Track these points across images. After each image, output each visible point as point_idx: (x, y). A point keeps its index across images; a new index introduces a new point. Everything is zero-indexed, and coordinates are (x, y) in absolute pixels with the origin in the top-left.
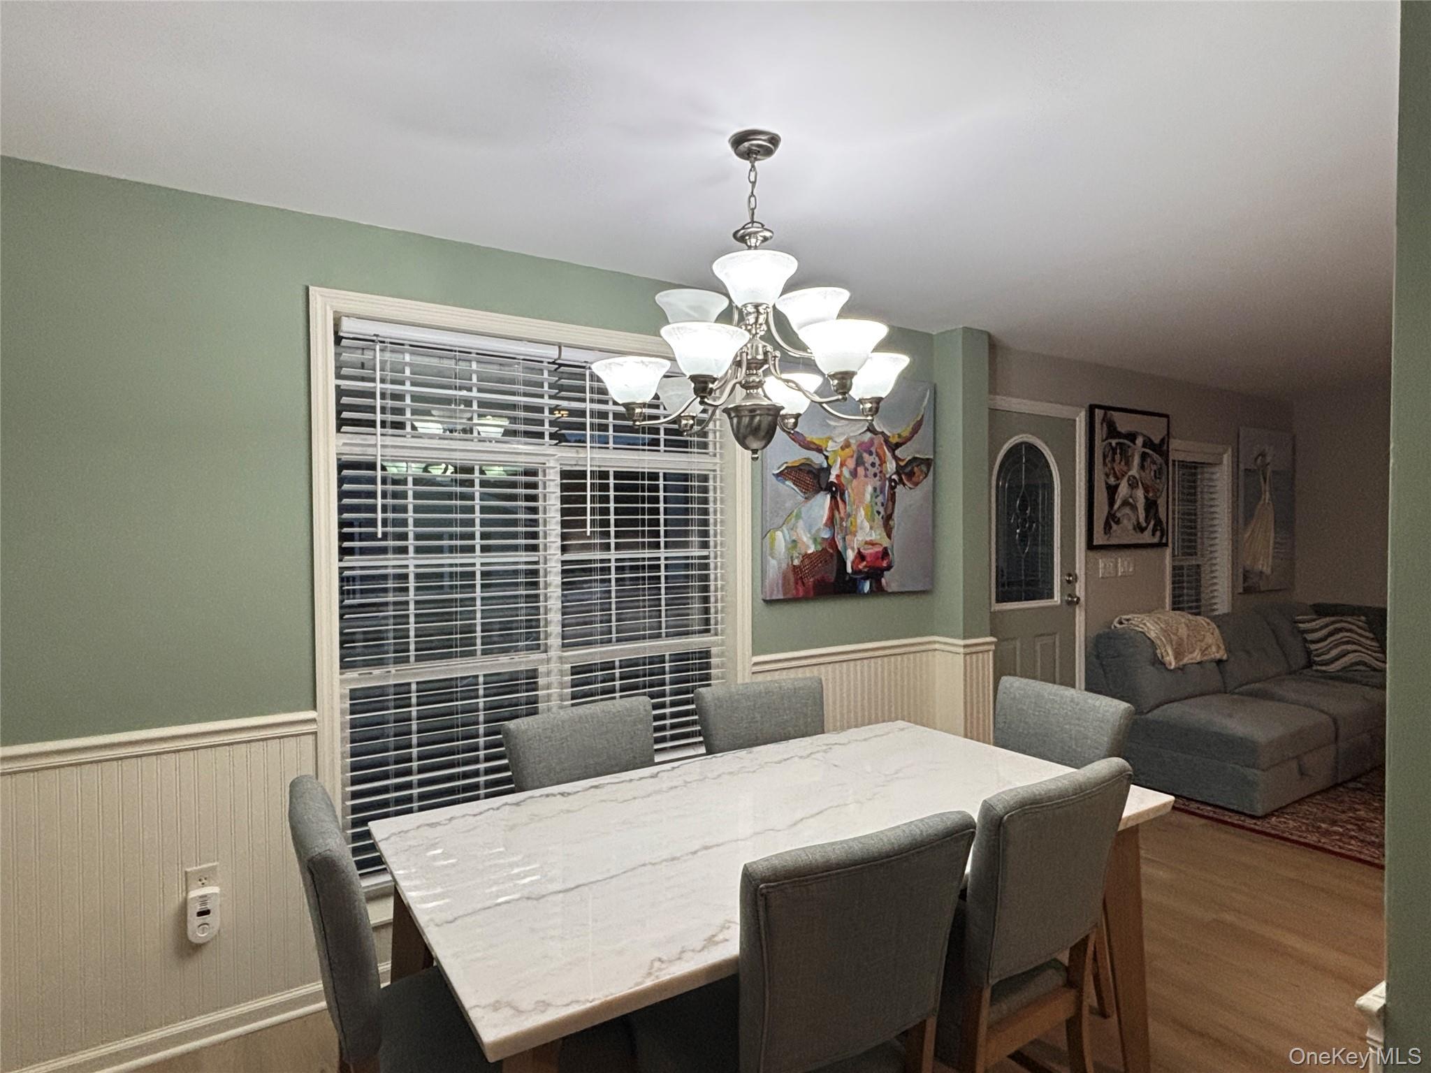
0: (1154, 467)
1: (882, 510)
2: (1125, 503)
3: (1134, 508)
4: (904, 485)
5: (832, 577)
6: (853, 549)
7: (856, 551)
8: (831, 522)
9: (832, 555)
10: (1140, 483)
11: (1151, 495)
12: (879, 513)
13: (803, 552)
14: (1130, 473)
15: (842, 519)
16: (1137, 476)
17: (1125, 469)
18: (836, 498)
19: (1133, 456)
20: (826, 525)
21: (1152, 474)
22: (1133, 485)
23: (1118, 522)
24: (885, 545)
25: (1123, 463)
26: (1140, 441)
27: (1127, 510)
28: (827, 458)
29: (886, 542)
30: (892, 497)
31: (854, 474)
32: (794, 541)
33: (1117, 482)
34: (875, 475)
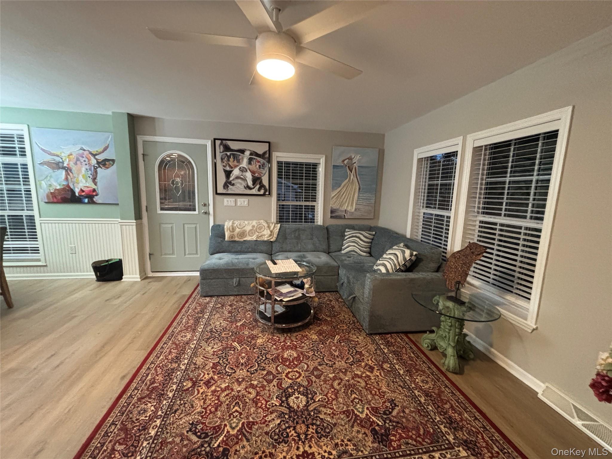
0: (258, 164)
1: (91, 176)
2: (237, 178)
3: (245, 180)
4: (101, 168)
5: (69, 197)
6: (78, 188)
7: (80, 189)
8: (67, 179)
9: (68, 190)
10: (248, 170)
11: (256, 175)
12: (90, 177)
13: (54, 188)
14: (241, 166)
15: (71, 179)
16: (246, 167)
17: (237, 164)
18: (68, 172)
19: (243, 158)
20: (64, 180)
21: (257, 166)
22: (243, 170)
23: (233, 185)
24: (94, 188)
25: (236, 161)
26: (247, 153)
27: (240, 181)
28: (62, 158)
29: (94, 187)
30: (96, 172)
31: (76, 164)
32: (50, 185)
33: (232, 169)
34: (86, 164)
